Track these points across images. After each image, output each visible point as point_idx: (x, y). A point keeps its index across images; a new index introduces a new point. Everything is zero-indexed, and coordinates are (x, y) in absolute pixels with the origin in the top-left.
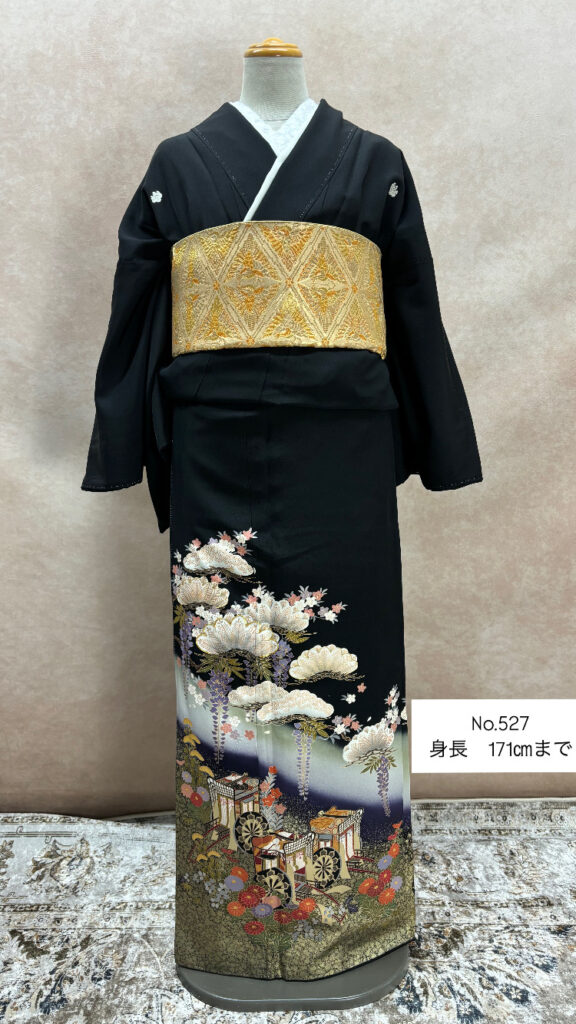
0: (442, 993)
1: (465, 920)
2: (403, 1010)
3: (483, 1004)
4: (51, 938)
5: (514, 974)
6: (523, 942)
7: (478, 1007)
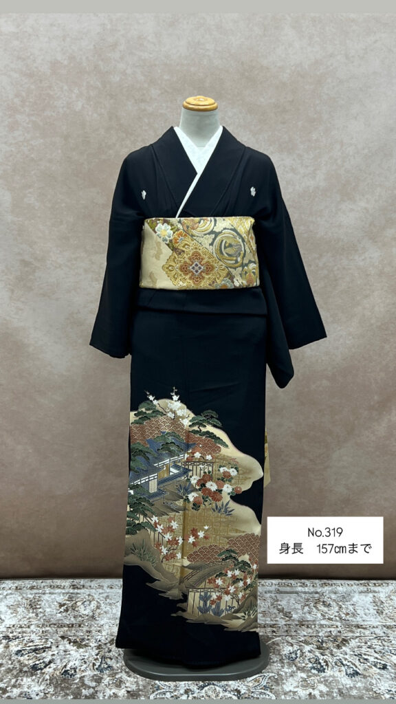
0: (336, 664)
1: (350, 634)
2: (314, 671)
3: (361, 668)
4: (88, 640)
5: (380, 658)
6: (385, 644)
7: (358, 671)
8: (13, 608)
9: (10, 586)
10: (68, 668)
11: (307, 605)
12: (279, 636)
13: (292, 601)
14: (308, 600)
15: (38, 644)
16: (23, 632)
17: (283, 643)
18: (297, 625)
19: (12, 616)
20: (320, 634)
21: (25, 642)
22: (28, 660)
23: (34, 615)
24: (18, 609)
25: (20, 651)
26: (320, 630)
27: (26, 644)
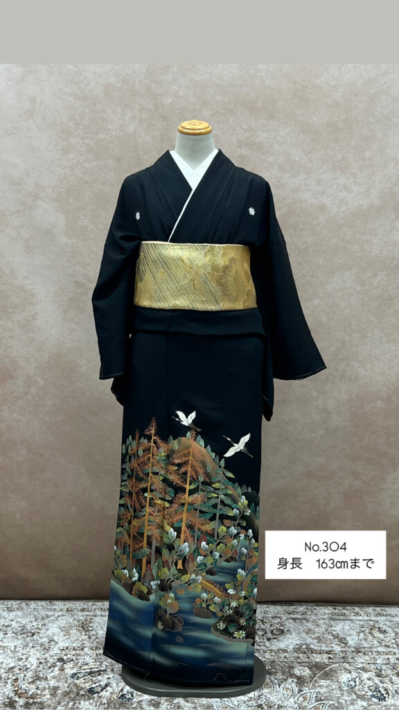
8: (66, 631)
9: (61, 608)
10: (125, 693)
11: (363, 631)
12: (336, 663)
13: (347, 627)
14: (363, 626)
15: (92, 667)
16: (77, 655)
17: (341, 670)
18: (353, 652)
19: (65, 638)
20: (379, 661)
21: (79, 664)
22: (84, 684)
23: (87, 637)
24: (71, 632)
25: (76, 674)
26: (377, 657)
27: (80, 667)
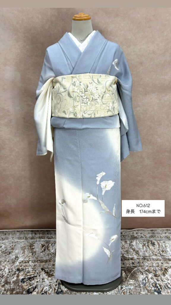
2: (156, 293)
4: (53, 271)
10: (43, 292)
12: (135, 267)
15: (31, 274)
16: (26, 266)
17: (138, 272)
18: (142, 259)
19: (22, 255)
22: (26, 286)
27: (26, 274)
